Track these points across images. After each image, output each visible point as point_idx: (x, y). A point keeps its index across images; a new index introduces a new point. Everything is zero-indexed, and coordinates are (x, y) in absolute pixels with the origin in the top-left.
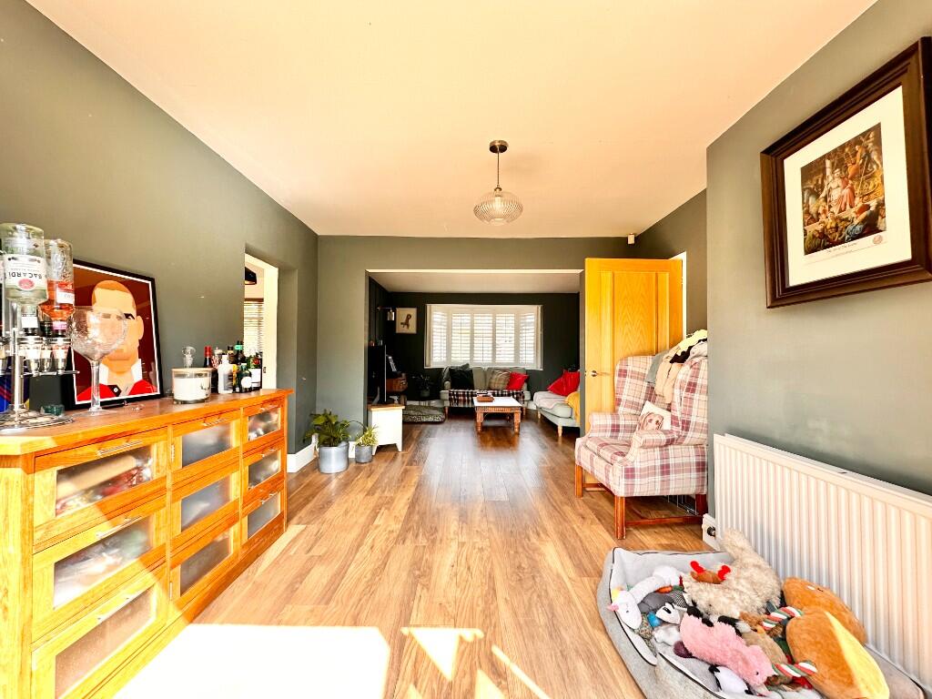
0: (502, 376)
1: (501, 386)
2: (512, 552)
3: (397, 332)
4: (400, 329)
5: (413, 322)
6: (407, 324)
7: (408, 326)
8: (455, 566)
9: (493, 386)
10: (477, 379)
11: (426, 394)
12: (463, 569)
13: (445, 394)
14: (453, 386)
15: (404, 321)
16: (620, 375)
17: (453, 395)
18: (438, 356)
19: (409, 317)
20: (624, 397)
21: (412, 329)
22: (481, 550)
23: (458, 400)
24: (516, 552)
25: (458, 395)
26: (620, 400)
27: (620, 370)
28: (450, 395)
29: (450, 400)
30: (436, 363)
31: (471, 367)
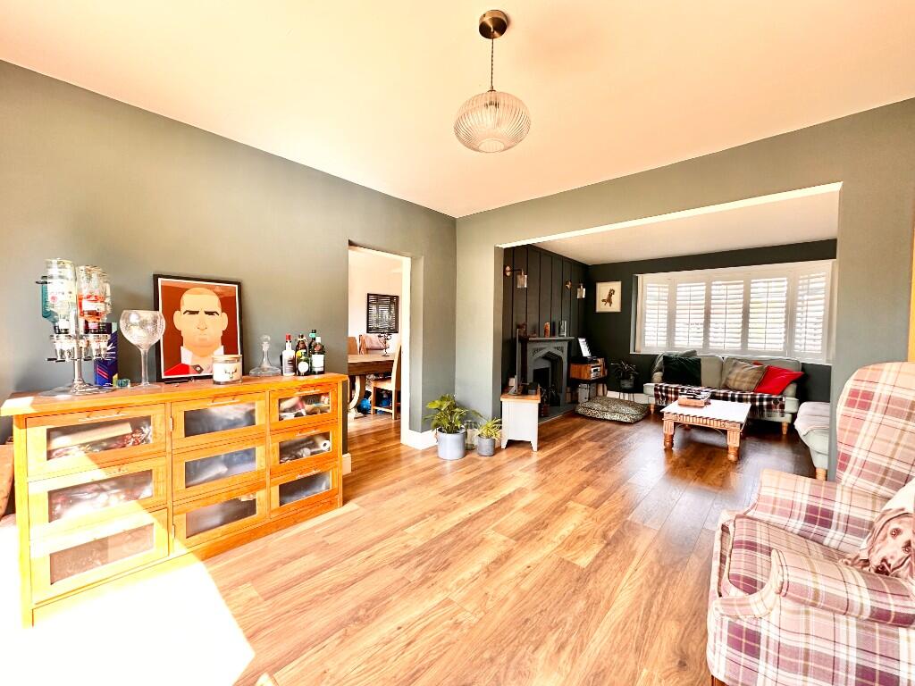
0: (751, 371)
1: (744, 386)
2: (486, 655)
3: (598, 310)
4: (601, 307)
5: (617, 299)
6: (609, 300)
7: (611, 303)
8: (401, 630)
9: (731, 384)
10: (707, 373)
11: (627, 385)
12: (404, 639)
13: (649, 388)
14: (664, 379)
15: (606, 298)
16: (851, 403)
17: (661, 390)
18: (651, 338)
19: (612, 293)
20: (857, 454)
21: (615, 306)
22: (457, 625)
23: (667, 398)
24: (492, 660)
25: (667, 392)
26: (846, 458)
27: (854, 393)
28: (656, 389)
29: (657, 396)
30: (650, 348)
31: (699, 355)
